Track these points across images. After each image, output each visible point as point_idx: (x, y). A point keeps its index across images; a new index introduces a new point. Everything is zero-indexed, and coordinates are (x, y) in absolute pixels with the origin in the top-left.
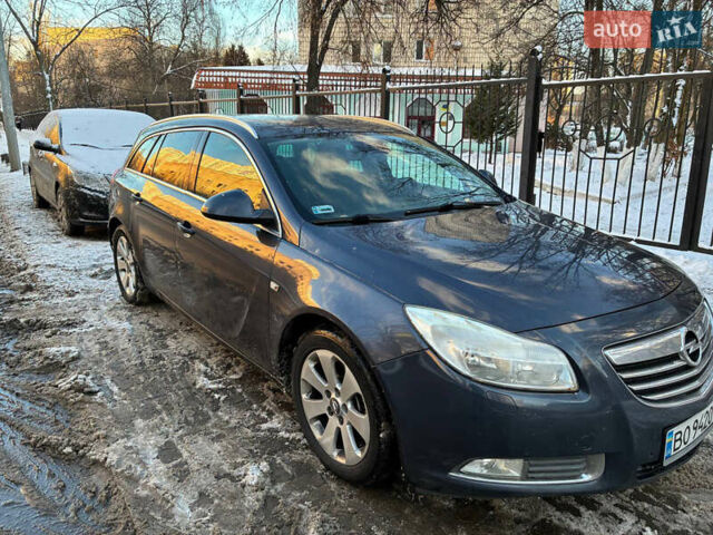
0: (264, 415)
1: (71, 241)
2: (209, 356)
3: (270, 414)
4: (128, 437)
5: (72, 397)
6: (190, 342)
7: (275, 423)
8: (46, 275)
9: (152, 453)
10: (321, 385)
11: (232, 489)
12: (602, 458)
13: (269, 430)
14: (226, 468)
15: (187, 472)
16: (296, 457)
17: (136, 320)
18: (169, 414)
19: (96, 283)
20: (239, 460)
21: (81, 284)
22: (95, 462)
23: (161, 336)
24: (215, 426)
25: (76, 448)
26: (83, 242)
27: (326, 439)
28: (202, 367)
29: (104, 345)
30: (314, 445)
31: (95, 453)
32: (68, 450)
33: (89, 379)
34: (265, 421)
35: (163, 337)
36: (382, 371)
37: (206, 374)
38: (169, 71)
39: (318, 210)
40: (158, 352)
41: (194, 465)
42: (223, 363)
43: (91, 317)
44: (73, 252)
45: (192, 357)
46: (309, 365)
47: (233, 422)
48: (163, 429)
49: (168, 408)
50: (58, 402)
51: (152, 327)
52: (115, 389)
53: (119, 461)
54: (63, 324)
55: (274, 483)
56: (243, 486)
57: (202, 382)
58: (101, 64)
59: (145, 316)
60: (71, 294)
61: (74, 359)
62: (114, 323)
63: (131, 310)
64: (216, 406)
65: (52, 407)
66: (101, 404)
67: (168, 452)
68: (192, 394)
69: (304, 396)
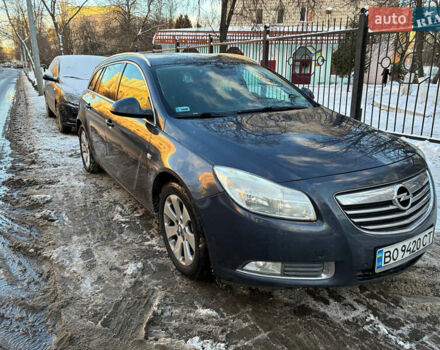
0: (148, 237)
1: (63, 136)
2: (126, 203)
3: (152, 236)
4: (66, 245)
5: (42, 223)
6: (116, 195)
7: (153, 242)
8: (44, 155)
9: (78, 254)
10: (174, 217)
11: (117, 276)
12: (333, 264)
13: (149, 245)
14: (117, 265)
15: (94, 266)
16: (160, 261)
17: (89, 181)
18: (93, 234)
19: (71, 160)
20: (126, 261)
21: (62, 160)
22: (45, 258)
23: (100, 191)
24: (118, 241)
25: (37, 250)
26: (69, 137)
27: (176, 250)
28: (120, 209)
29: (66, 195)
30: (171, 254)
31: (46, 253)
32: (32, 250)
33: (52, 213)
34: (148, 240)
35: (102, 192)
36: (200, 206)
37: (121, 213)
38: (140, 33)
39: (179, 109)
40: (96, 200)
41: (99, 262)
42: (132, 206)
43: (63, 180)
44: (62, 142)
45: (115, 203)
46: (168, 205)
47: (129, 240)
48: (88, 242)
49: (93, 231)
50: (33, 225)
51: (97, 185)
52: (67, 219)
53: (58, 258)
54: (47, 183)
55: (143, 274)
56: (125, 275)
57: (117, 217)
58: (99, 29)
59: (94, 180)
60: (56, 166)
61: (48, 202)
62: (75, 183)
63: (87, 175)
64: (121, 231)
65: (30, 227)
66: (56, 227)
67: (87, 254)
68: (109, 223)
69: (166, 224)
